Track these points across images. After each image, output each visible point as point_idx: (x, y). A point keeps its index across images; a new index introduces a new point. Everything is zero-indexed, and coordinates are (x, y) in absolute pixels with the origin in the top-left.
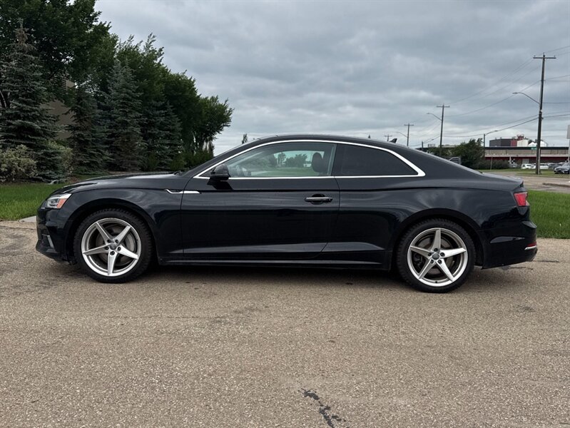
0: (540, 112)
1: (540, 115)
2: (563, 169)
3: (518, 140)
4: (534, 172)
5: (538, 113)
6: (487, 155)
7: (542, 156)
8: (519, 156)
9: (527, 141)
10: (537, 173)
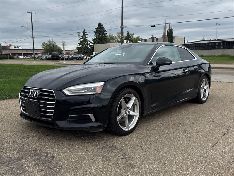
0: (33, 35)
1: (33, 36)
2: (42, 58)
3: (10, 46)
4: (33, 59)
5: (32, 35)
6: (3, 53)
7: (36, 53)
8: (14, 53)
9: (14, 47)
10: (35, 60)
